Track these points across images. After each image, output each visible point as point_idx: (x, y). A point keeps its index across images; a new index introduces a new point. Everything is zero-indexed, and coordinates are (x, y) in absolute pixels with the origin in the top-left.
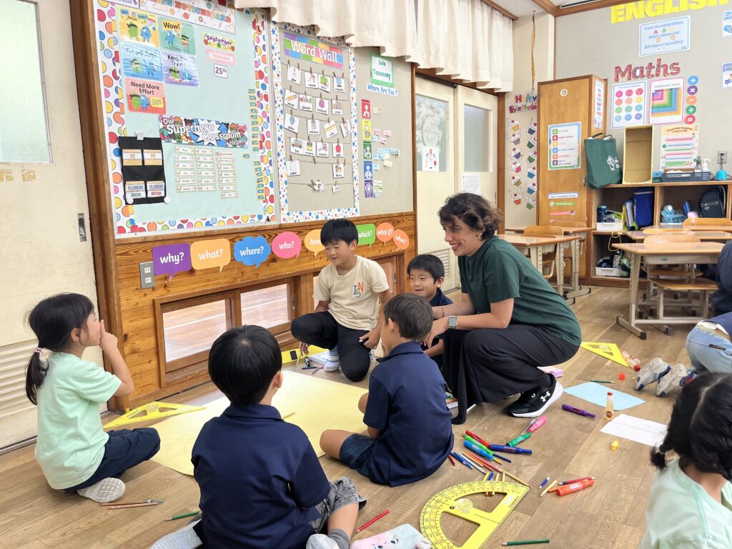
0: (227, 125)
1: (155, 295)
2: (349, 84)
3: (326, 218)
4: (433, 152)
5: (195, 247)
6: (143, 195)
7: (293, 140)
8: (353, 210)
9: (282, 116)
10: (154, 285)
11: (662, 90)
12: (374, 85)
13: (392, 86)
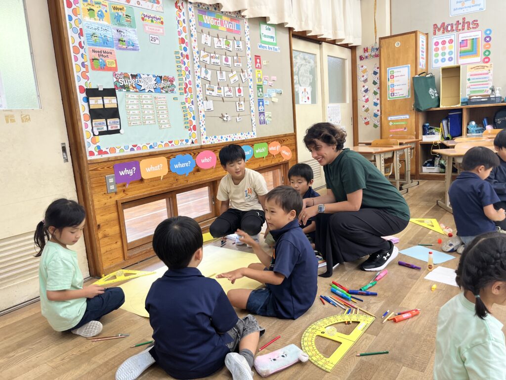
0: (161, 77)
1: (117, 198)
2: (245, 44)
3: (233, 140)
4: (307, 90)
5: (143, 163)
6: (105, 129)
7: (207, 86)
8: (252, 134)
9: (199, 69)
10: (117, 190)
11: (467, 40)
12: (263, 45)
13: (276, 45)
